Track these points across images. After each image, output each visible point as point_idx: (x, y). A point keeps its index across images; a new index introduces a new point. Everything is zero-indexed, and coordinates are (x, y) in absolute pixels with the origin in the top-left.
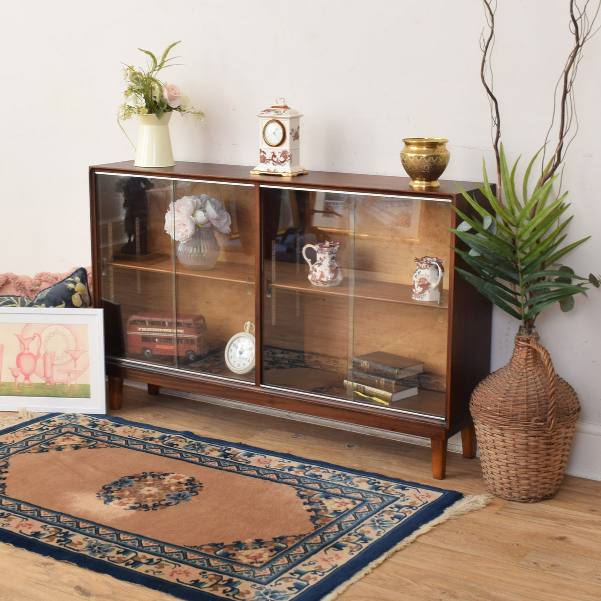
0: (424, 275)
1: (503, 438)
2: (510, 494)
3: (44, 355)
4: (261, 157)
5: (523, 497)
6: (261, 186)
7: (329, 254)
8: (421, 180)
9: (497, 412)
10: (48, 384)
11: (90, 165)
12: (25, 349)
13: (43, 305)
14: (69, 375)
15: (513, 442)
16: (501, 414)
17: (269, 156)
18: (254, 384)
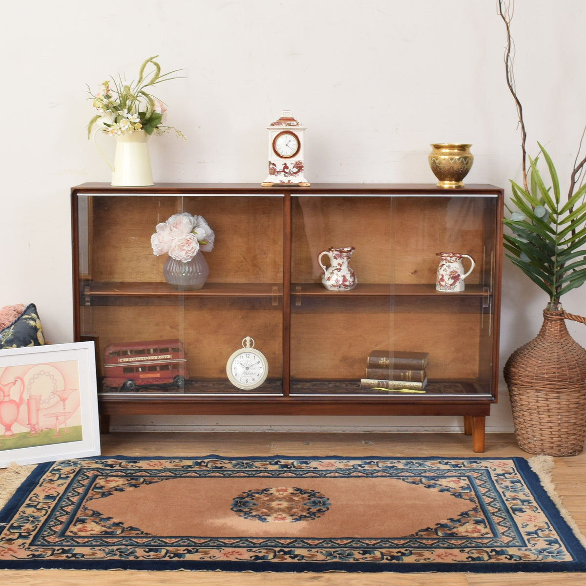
0: (455, 268)
1: (559, 400)
2: (559, 451)
3: (28, 400)
4: (270, 169)
5: (570, 451)
6: (292, 195)
7: (347, 259)
8: (451, 180)
9: (555, 378)
10: (34, 432)
11: (72, 187)
12: (4, 396)
13: (14, 345)
14: (57, 419)
15: (568, 403)
16: (560, 379)
17: (279, 167)
18: (282, 395)
